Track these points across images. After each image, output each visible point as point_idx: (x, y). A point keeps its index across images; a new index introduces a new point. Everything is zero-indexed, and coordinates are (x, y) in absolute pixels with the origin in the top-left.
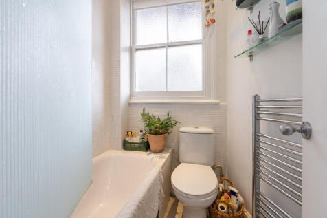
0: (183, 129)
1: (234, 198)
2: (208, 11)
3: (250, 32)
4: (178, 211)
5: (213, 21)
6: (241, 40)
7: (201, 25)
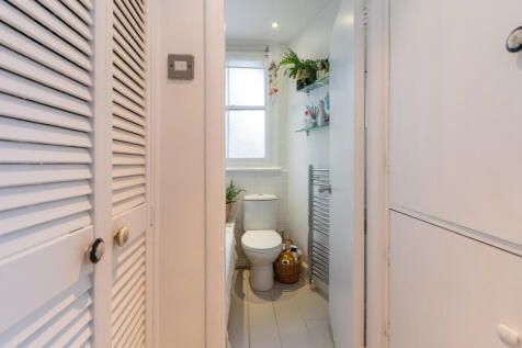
0: (246, 197)
1: (294, 254)
2: (271, 81)
3: (307, 113)
4: (245, 277)
5: (276, 91)
6: (299, 119)
7: (263, 84)
